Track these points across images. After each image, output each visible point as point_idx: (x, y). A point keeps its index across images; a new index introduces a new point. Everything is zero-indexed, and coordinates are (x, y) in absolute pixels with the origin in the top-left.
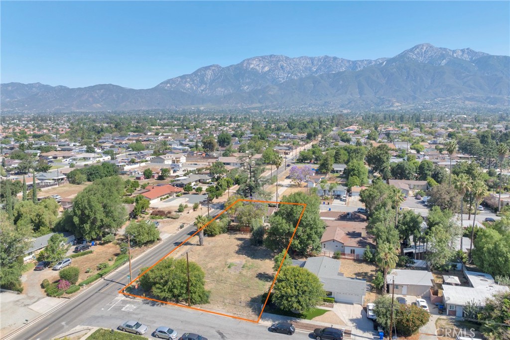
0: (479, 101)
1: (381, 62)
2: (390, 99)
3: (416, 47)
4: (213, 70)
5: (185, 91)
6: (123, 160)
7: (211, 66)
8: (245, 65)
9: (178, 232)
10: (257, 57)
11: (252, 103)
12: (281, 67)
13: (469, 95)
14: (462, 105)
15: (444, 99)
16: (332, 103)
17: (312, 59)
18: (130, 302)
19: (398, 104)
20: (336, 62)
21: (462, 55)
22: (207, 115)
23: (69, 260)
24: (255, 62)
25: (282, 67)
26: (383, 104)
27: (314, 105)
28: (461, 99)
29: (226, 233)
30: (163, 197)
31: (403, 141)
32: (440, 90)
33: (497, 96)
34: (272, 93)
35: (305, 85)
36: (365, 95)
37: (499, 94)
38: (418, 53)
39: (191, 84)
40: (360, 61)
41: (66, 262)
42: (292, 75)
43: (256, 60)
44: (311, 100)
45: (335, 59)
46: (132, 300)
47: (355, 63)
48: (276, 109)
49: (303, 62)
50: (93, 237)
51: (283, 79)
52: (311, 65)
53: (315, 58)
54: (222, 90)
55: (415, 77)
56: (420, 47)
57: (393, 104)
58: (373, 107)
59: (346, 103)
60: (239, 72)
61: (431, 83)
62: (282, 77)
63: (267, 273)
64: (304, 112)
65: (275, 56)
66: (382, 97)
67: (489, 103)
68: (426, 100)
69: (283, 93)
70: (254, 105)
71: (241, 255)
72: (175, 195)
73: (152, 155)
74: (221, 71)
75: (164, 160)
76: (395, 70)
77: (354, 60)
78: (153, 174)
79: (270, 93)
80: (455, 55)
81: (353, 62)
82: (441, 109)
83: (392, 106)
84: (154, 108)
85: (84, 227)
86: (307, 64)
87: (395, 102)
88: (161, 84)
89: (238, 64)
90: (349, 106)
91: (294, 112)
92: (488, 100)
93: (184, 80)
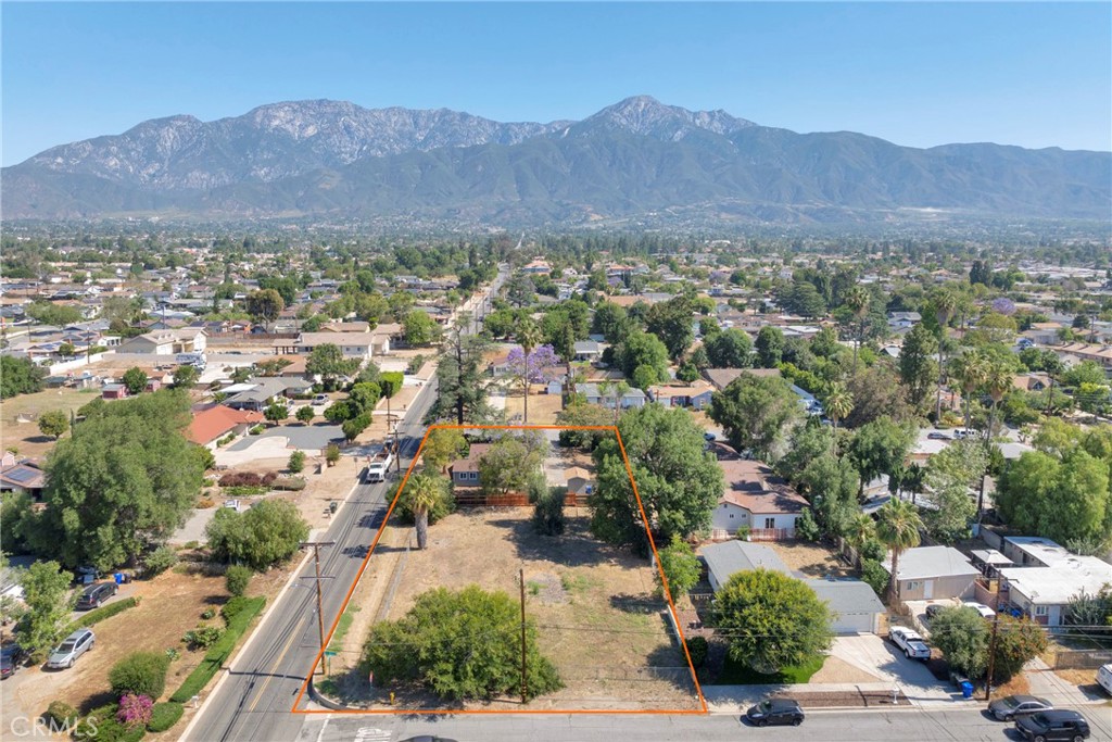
0: (744, 214)
1: (559, 129)
2: (580, 205)
3: (627, 102)
4: (179, 129)
5: (106, 176)
6: (35, 347)
7: (173, 118)
8: (258, 120)
9: (331, 523)
10: (289, 104)
11: (281, 207)
12: (345, 128)
13: (727, 201)
14: (715, 221)
15: (682, 209)
16: (462, 213)
17: (415, 115)
18: (361, 723)
19: (597, 217)
20: (467, 123)
21: (711, 123)
22: (173, 236)
23: (89, 635)
24: (282, 114)
25: (347, 128)
26: (566, 216)
27: (425, 215)
28: (711, 208)
29: (455, 512)
30: (223, 438)
31: (657, 291)
32: (675, 190)
33: (773, 204)
34: (328, 187)
35: (403, 170)
36: (531, 196)
37: (777, 201)
38: (631, 115)
39: (121, 160)
40: (517, 124)
41: (83, 640)
42: (371, 146)
43: (286, 108)
44: (416, 203)
45: (464, 116)
46: (361, 715)
47: (506, 127)
48: (341, 223)
49: (394, 119)
50: (116, 559)
51: (351, 156)
52: (412, 128)
53: (420, 112)
54: (204, 176)
55: (627, 163)
56: (634, 103)
57: (587, 216)
58: (549, 223)
59: (494, 212)
60: (245, 136)
61: (657, 176)
62: (349, 151)
63: (630, 594)
64: (405, 231)
65: (330, 102)
66: (565, 202)
67: (761, 217)
68: (650, 211)
69: (353, 188)
70: (285, 214)
71: (538, 561)
72: (247, 430)
73: (109, 333)
74: (199, 130)
75: (156, 345)
76: (588, 146)
77: (504, 121)
78: (149, 382)
79: (321, 186)
80: (698, 122)
81: (502, 126)
82: (679, 228)
83: (584, 221)
84: (21, 216)
85: (96, 536)
86: (404, 124)
87: (592, 212)
88: (37, 156)
89: (242, 117)
90: (499, 219)
91: (382, 230)
92: (760, 212)
93: (103, 150)
